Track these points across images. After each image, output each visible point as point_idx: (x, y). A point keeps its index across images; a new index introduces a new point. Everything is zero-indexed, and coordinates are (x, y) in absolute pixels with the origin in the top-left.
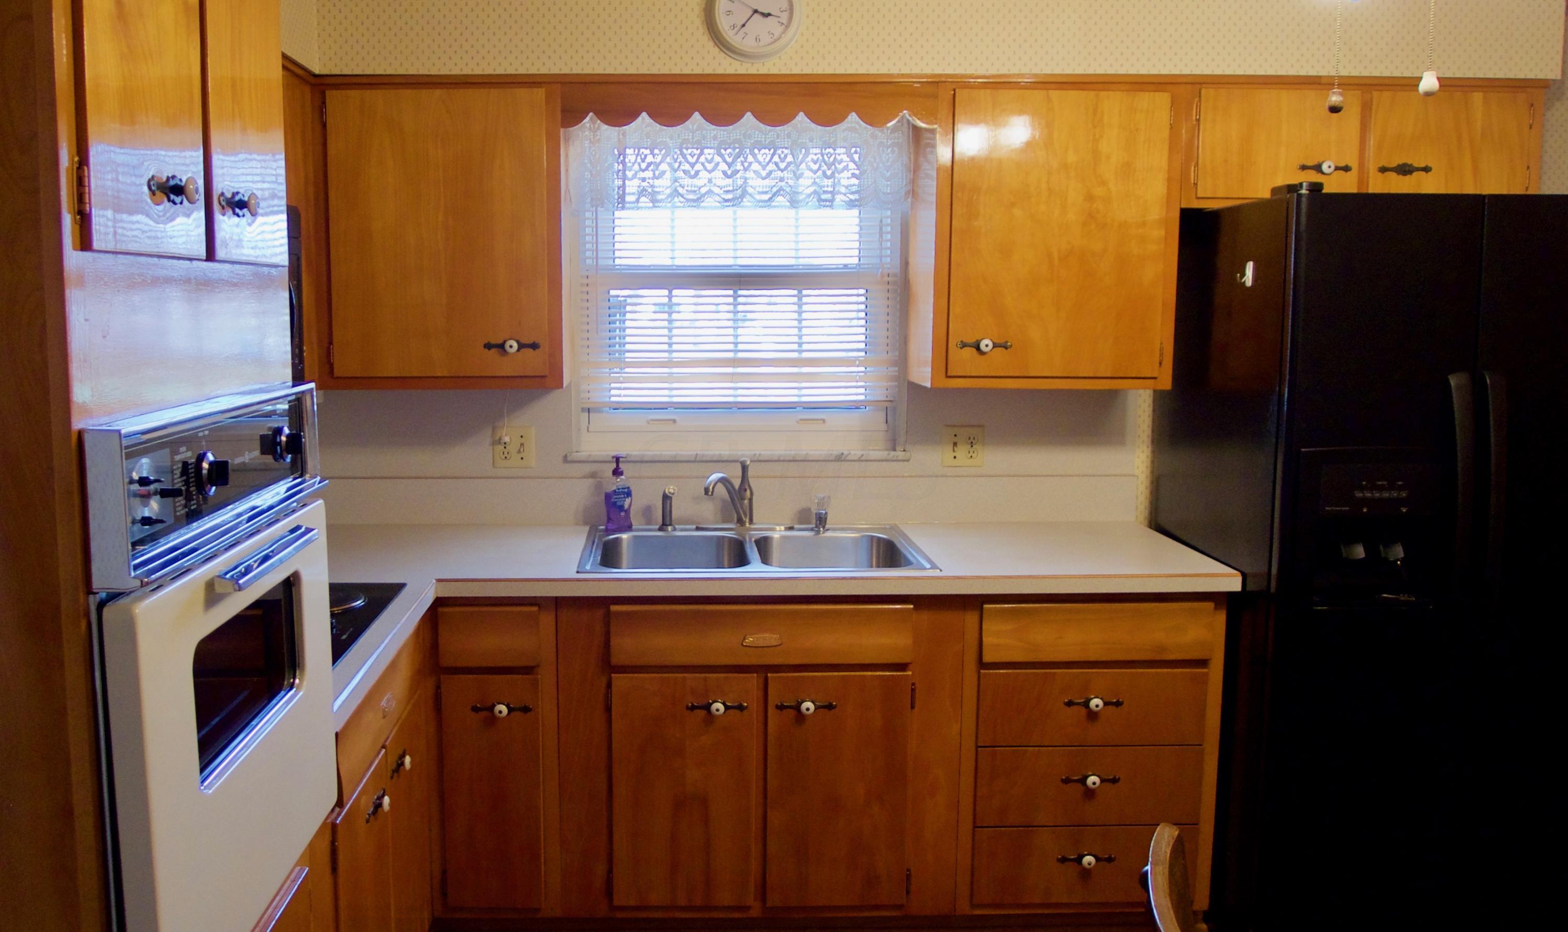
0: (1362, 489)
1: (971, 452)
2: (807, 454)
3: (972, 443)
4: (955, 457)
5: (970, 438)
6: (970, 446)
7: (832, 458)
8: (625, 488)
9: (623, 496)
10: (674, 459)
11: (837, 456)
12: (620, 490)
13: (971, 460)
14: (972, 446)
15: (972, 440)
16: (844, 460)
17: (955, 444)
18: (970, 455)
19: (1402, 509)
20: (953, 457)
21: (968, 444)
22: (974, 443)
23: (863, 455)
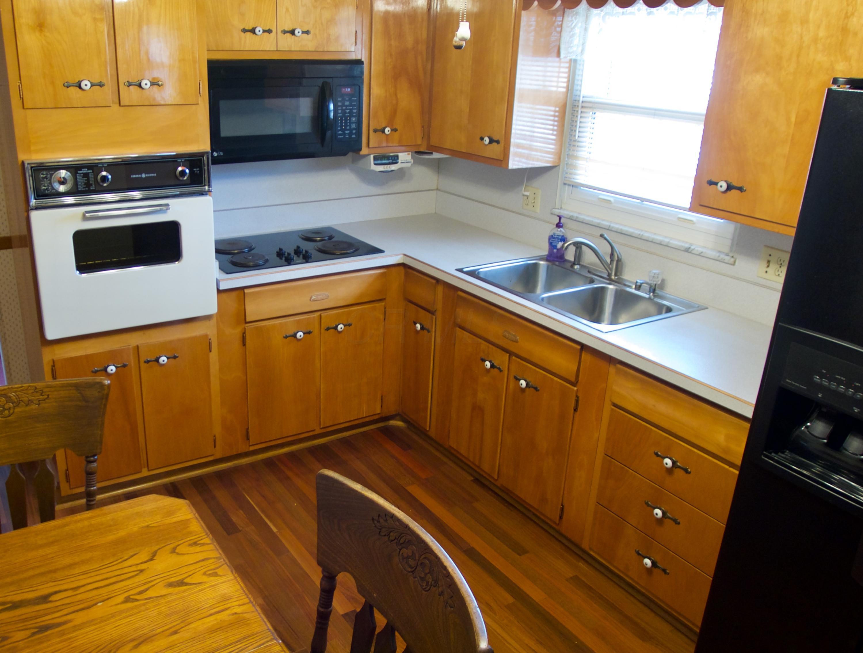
0: (822, 376)
1: (780, 271)
2: (669, 242)
3: (781, 264)
4: (766, 272)
5: (781, 260)
6: (779, 266)
7: (683, 249)
8: (559, 236)
9: (556, 240)
10: (597, 225)
11: (686, 249)
12: (556, 236)
13: (778, 277)
14: (780, 267)
15: (782, 262)
16: (690, 252)
17: (769, 262)
18: (777, 274)
19: (854, 408)
20: (765, 271)
21: (778, 264)
22: (783, 264)
23: (702, 252)
